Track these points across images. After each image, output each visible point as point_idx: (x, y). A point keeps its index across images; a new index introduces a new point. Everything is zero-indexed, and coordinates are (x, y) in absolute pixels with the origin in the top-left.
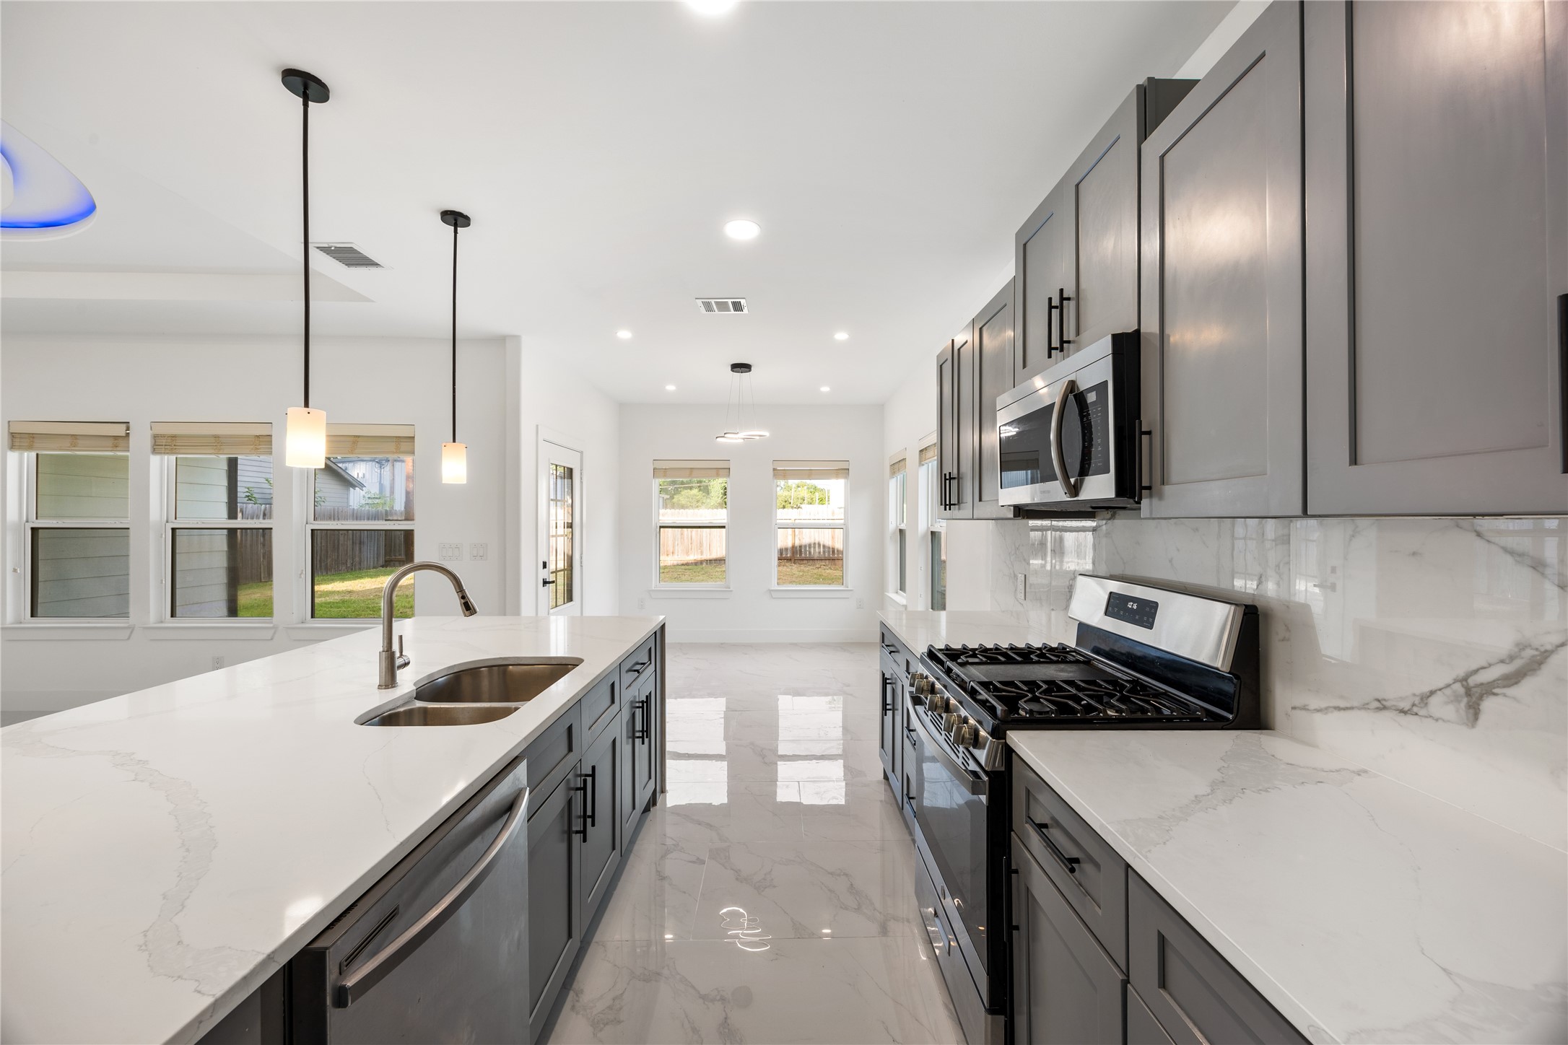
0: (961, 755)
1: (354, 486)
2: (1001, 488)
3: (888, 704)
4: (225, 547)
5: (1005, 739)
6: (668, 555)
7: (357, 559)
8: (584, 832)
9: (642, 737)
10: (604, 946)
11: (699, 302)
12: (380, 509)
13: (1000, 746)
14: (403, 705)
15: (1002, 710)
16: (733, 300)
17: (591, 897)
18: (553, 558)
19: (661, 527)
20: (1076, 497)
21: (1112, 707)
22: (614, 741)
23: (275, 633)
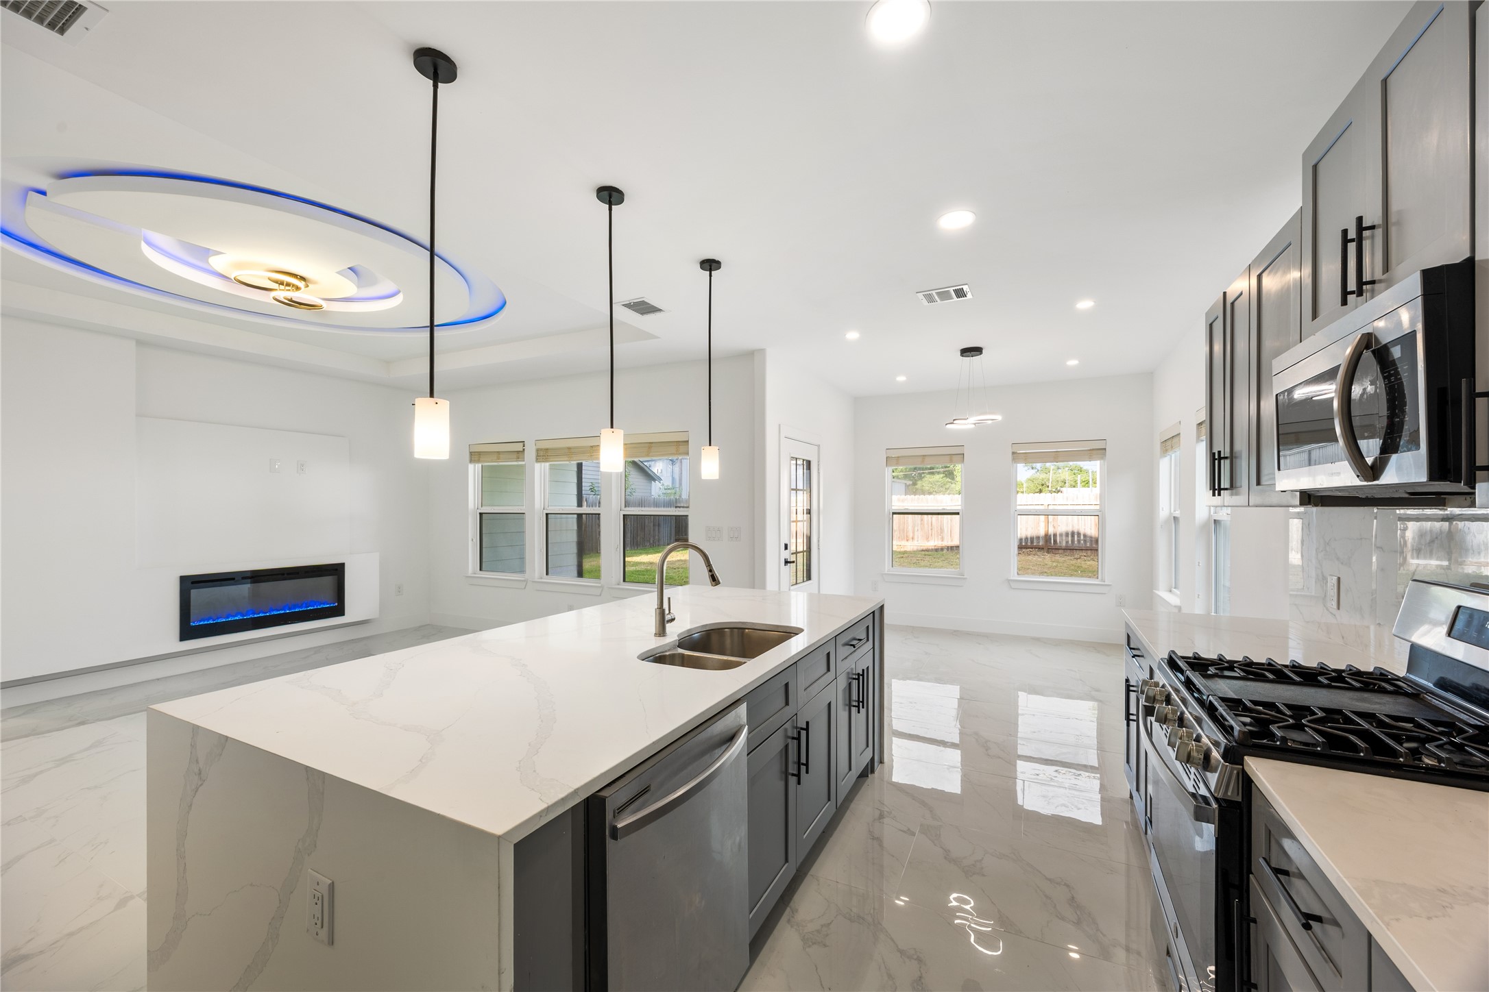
0: (1192, 776)
1: (654, 480)
2: (1279, 469)
3: (1133, 715)
4: (575, 527)
5: (1243, 765)
6: (907, 540)
7: (657, 537)
8: (798, 776)
9: (858, 707)
10: (818, 880)
11: (920, 296)
12: (672, 497)
13: (1235, 772)
14: (669, 650)
15: (1240, 731)
16: (954, 288)
17: (806, 835)
18: (793, 540)
19: (894, 513)
20: (1374, 480)
21: (1432, 755)
22: (829, 704)
23: (602, 590)
